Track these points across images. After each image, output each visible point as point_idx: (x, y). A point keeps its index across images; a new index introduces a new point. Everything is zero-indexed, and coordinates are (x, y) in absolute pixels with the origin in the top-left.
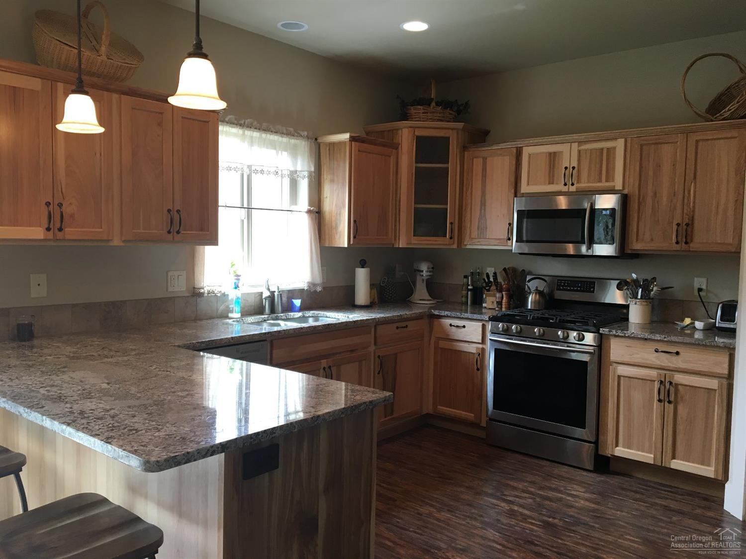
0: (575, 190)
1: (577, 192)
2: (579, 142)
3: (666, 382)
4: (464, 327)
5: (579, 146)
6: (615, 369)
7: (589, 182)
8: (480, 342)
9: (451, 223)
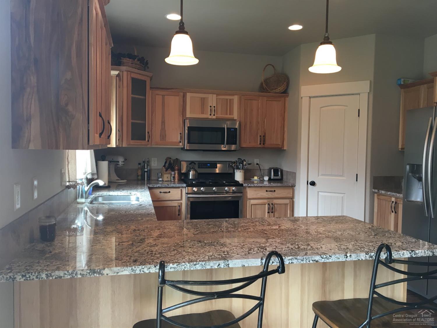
0: (215, 118)
1: (216, 119)
2: (216, 94)
3: (271, 204)
4: (169, 192)
5: (217, 96)
6: (250, 202)
7: (221, 115)
8: (180, 199)
9: (148, 132)
